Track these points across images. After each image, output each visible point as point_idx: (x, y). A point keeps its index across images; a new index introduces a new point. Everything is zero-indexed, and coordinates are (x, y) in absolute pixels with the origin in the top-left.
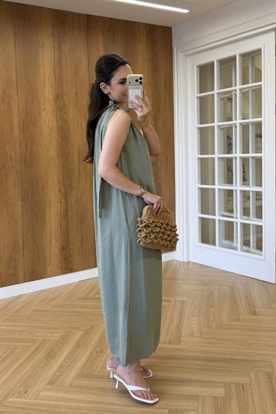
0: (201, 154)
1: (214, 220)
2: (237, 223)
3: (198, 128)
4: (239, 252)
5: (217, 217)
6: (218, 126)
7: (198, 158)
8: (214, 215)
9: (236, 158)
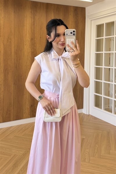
0: (96, 65)
1: (102, 97)
2: (112, 100)
3: (95, 53)
4: (113, 114)
5: (103, 96)
6: (105, 53)
7: (95, 67)
8: (102, 94)
9: (113, 69)
